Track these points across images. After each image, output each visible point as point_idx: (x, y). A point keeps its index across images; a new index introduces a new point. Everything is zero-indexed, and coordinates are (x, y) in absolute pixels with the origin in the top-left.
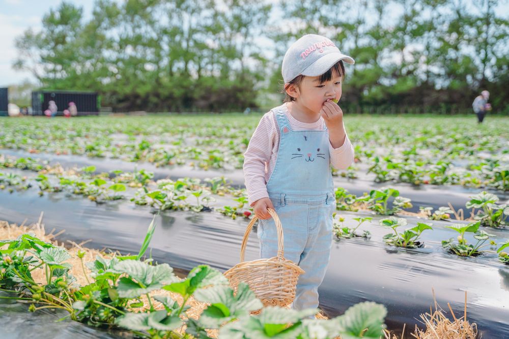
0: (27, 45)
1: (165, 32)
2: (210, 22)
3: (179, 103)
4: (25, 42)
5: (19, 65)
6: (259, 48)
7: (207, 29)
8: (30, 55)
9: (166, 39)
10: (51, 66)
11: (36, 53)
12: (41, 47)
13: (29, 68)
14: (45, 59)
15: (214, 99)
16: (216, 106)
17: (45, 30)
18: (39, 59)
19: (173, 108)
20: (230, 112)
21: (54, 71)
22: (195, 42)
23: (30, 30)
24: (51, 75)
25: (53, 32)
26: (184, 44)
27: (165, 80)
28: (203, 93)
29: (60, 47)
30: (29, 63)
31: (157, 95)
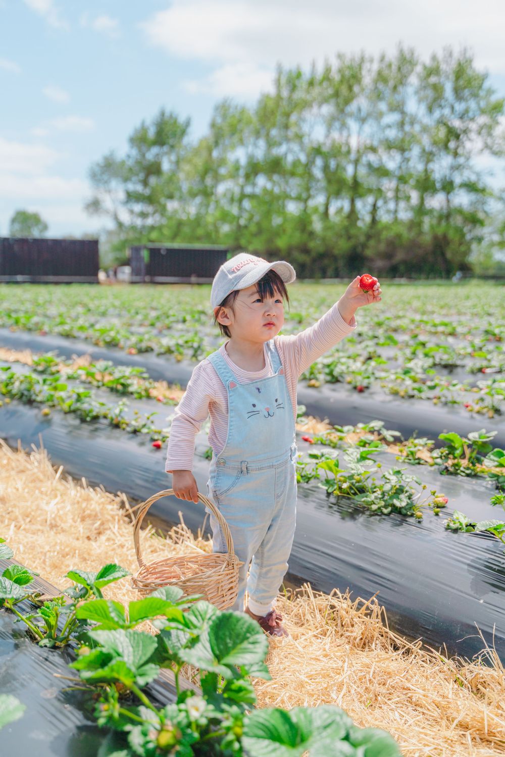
0: (105, 177)
1: (317, 151)
2: (392, 134)
3: (341, 263)
4: (103, 173)
5: (94, 206)
6: (478, 174)
7: (390, 146)
8: (109, 191)
9: (319, 162)
10: (138, 207)
11: (119, 189)
12: (126, 180)
13: (107, 212)
14: (131, 197)
15: (400, 256)
16: (402, 268)
17: (134, 152)
18: (122, 196)
19: (330, 272)
20: (427, 278)
21: (143, 215)
22: (369, 165)
23: (112, 154)
24: (139, 222)
25: (144, 155)
26: (350, 170)
27: (317, 226)
28: (382, 247)
29: (153, 180)
30: (108, 202)
31: (305, 250)
